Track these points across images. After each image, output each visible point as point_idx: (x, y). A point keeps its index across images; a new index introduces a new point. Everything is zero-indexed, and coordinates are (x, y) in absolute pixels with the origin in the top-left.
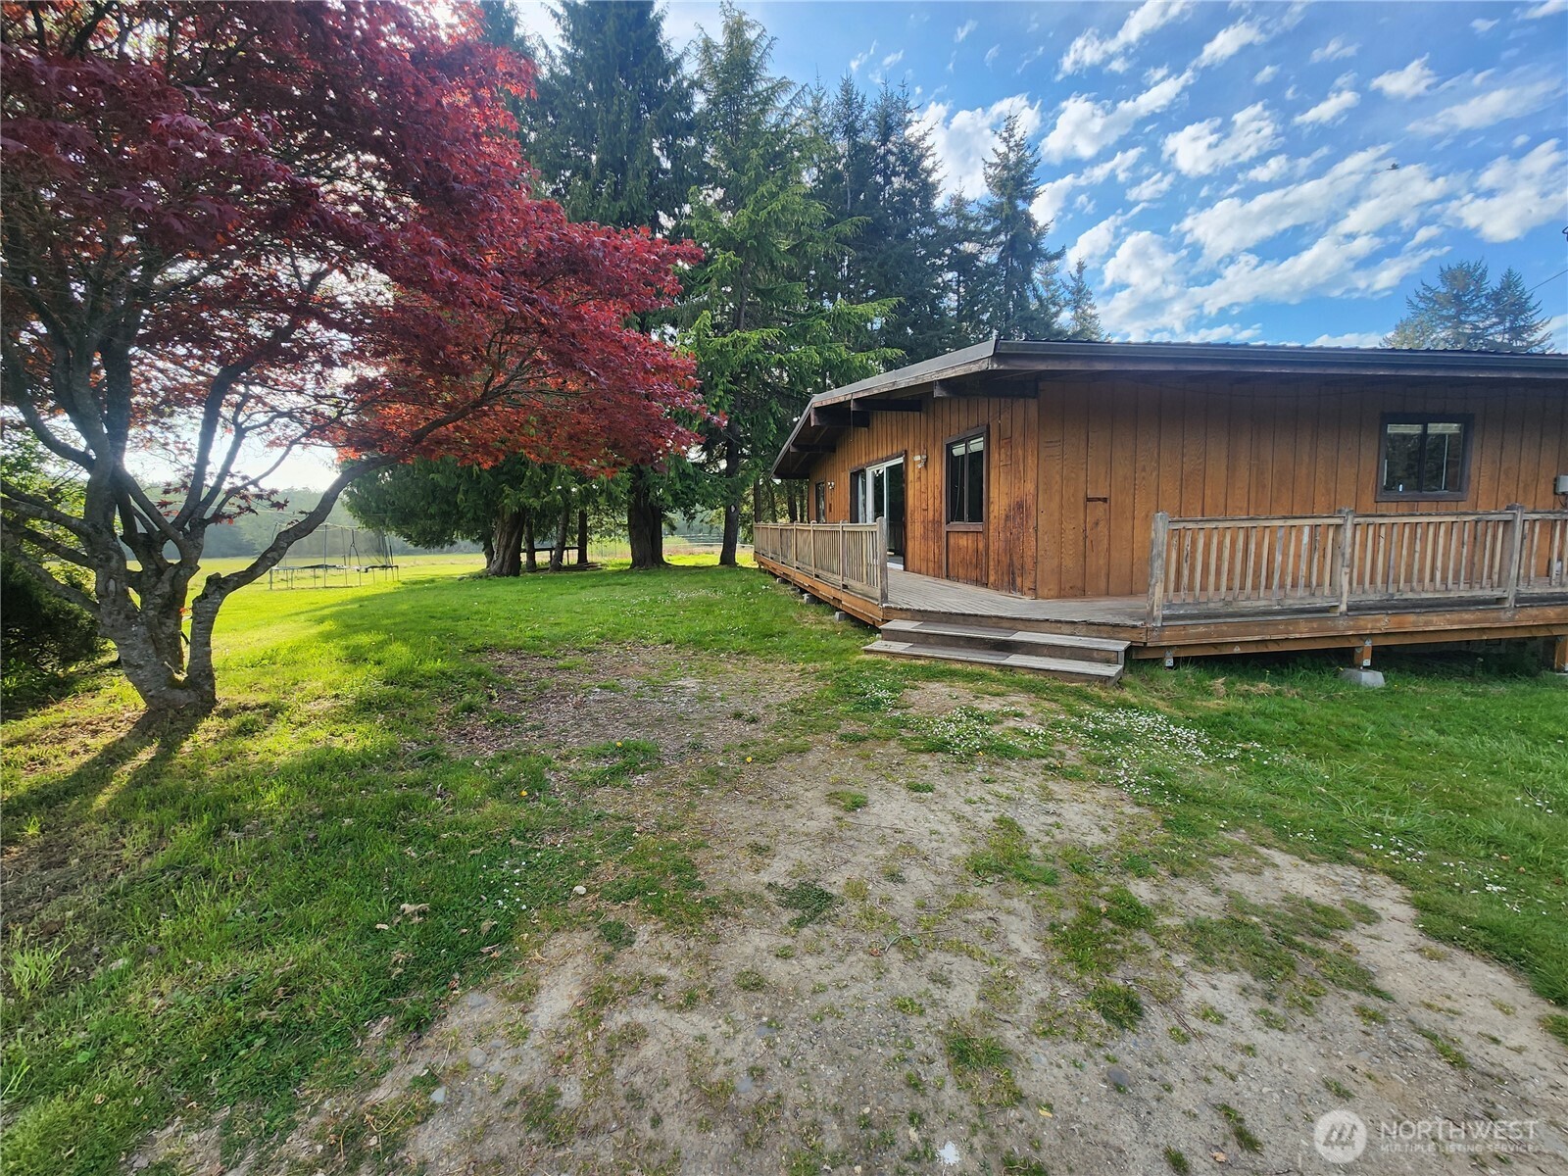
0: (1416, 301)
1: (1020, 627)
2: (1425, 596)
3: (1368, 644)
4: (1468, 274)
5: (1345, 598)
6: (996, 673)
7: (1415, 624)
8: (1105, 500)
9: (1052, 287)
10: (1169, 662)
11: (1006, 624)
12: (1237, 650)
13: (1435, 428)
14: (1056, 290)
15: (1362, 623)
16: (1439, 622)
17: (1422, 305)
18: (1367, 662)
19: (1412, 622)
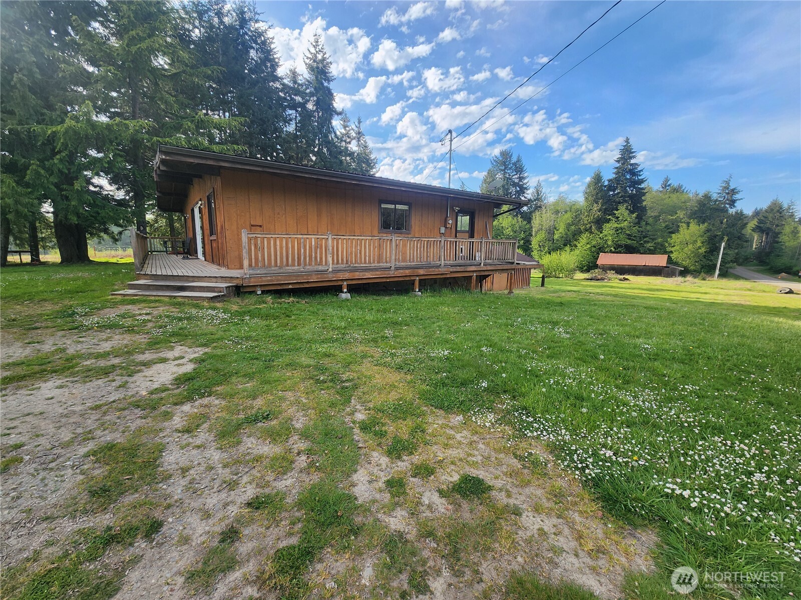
0: (493, 161)
1: (196, 280)
2: (362, 265)
3: (345, 283)
4: (508, 154)
5: (331, 266)
6: (167, 299)
7: (359, 276)
8: (260, 226)
9: (347, 129)
10: (259, 292)
11: (191, 279)
12: (290, 287)
13: (399, 207)
14: (349, 131)
15: (339, 275)
16: (368, 275)
17: (495, 164)
18: (345, 290)
19: (357, 275)
